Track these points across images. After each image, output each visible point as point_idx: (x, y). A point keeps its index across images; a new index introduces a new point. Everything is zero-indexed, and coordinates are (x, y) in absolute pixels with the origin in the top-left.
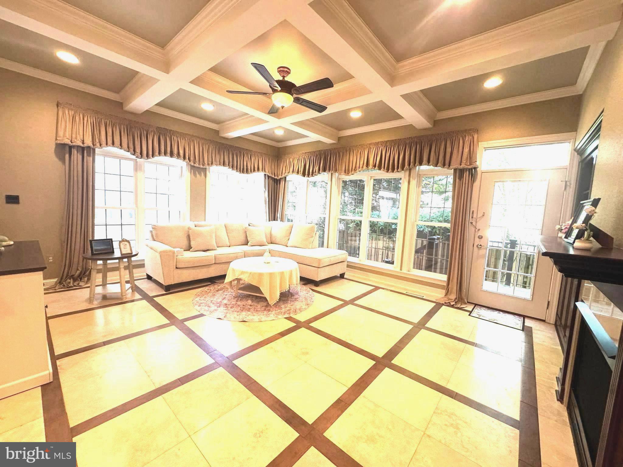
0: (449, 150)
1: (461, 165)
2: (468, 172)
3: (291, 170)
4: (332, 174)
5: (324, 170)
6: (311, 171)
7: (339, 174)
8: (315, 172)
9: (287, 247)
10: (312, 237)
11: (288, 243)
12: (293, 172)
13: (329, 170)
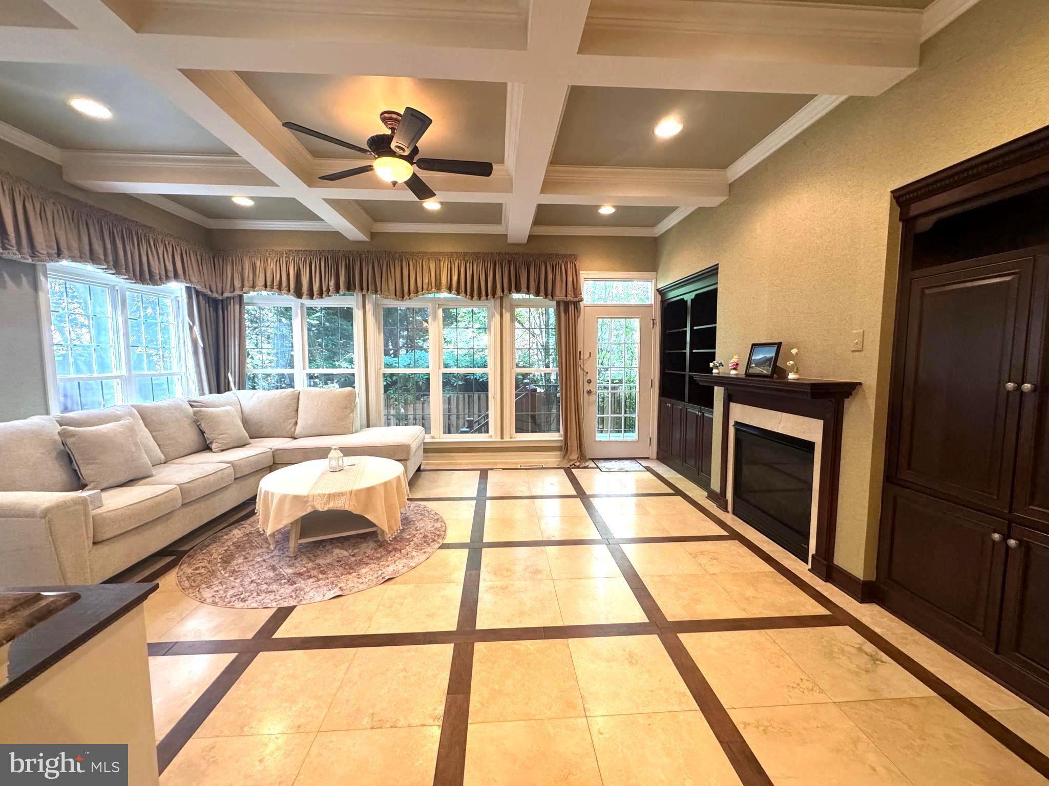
0: (550, 276)
1: (566, 297)
2: (573, 306)
3: (260, 282)
4: (364, 296)
5: (350, 288)
6: (316, 287)
7: (383, 297)
8: (328, 290)
9: (295, 438)
10: (352, 411)
11: (297, 431)
12: (266, 286)
13: (362, 289)
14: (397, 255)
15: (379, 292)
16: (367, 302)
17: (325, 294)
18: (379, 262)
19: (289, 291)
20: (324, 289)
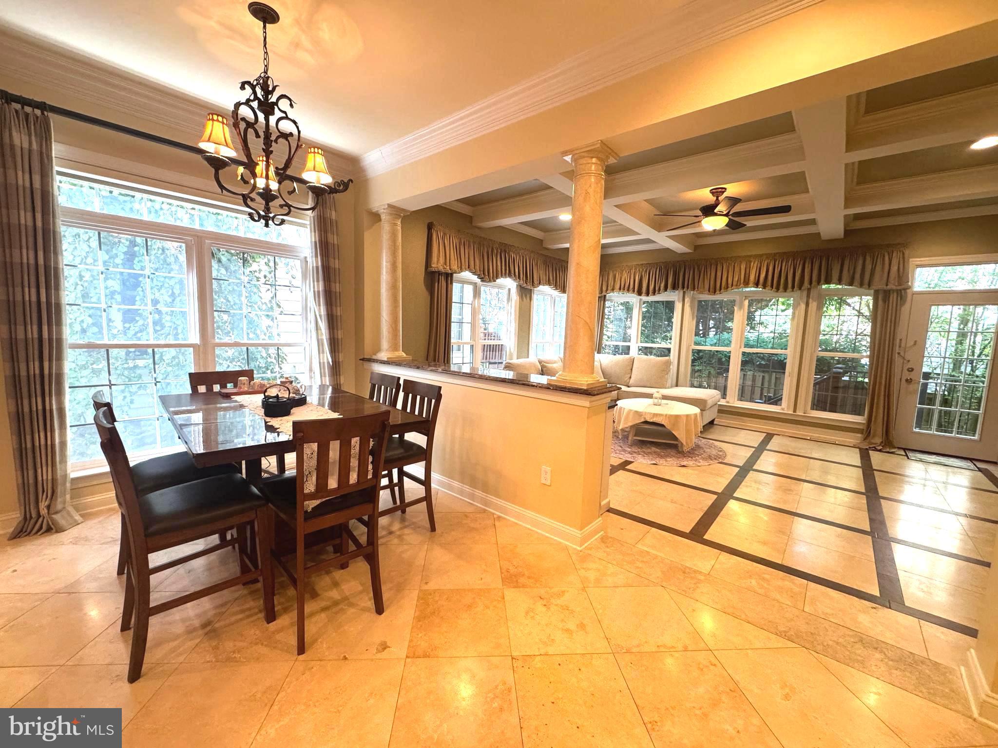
1: (887, 285)
2: (896, 294)
3: (617, 286)
4: (684, 293)
5: (675, 287)
6: (651, 288)
7: (699, 293)
8: (659, 289)
9: (629, 387)
10: (667, 374)
11: (630, 382)
12: (620, 289)
13: (683, 288)
14: (713, 261)
15: (696, 289)
16: (686, 296)
17: (657, 292)
18: (698, 268)
19: (634, 291)
20: (657, 289)
